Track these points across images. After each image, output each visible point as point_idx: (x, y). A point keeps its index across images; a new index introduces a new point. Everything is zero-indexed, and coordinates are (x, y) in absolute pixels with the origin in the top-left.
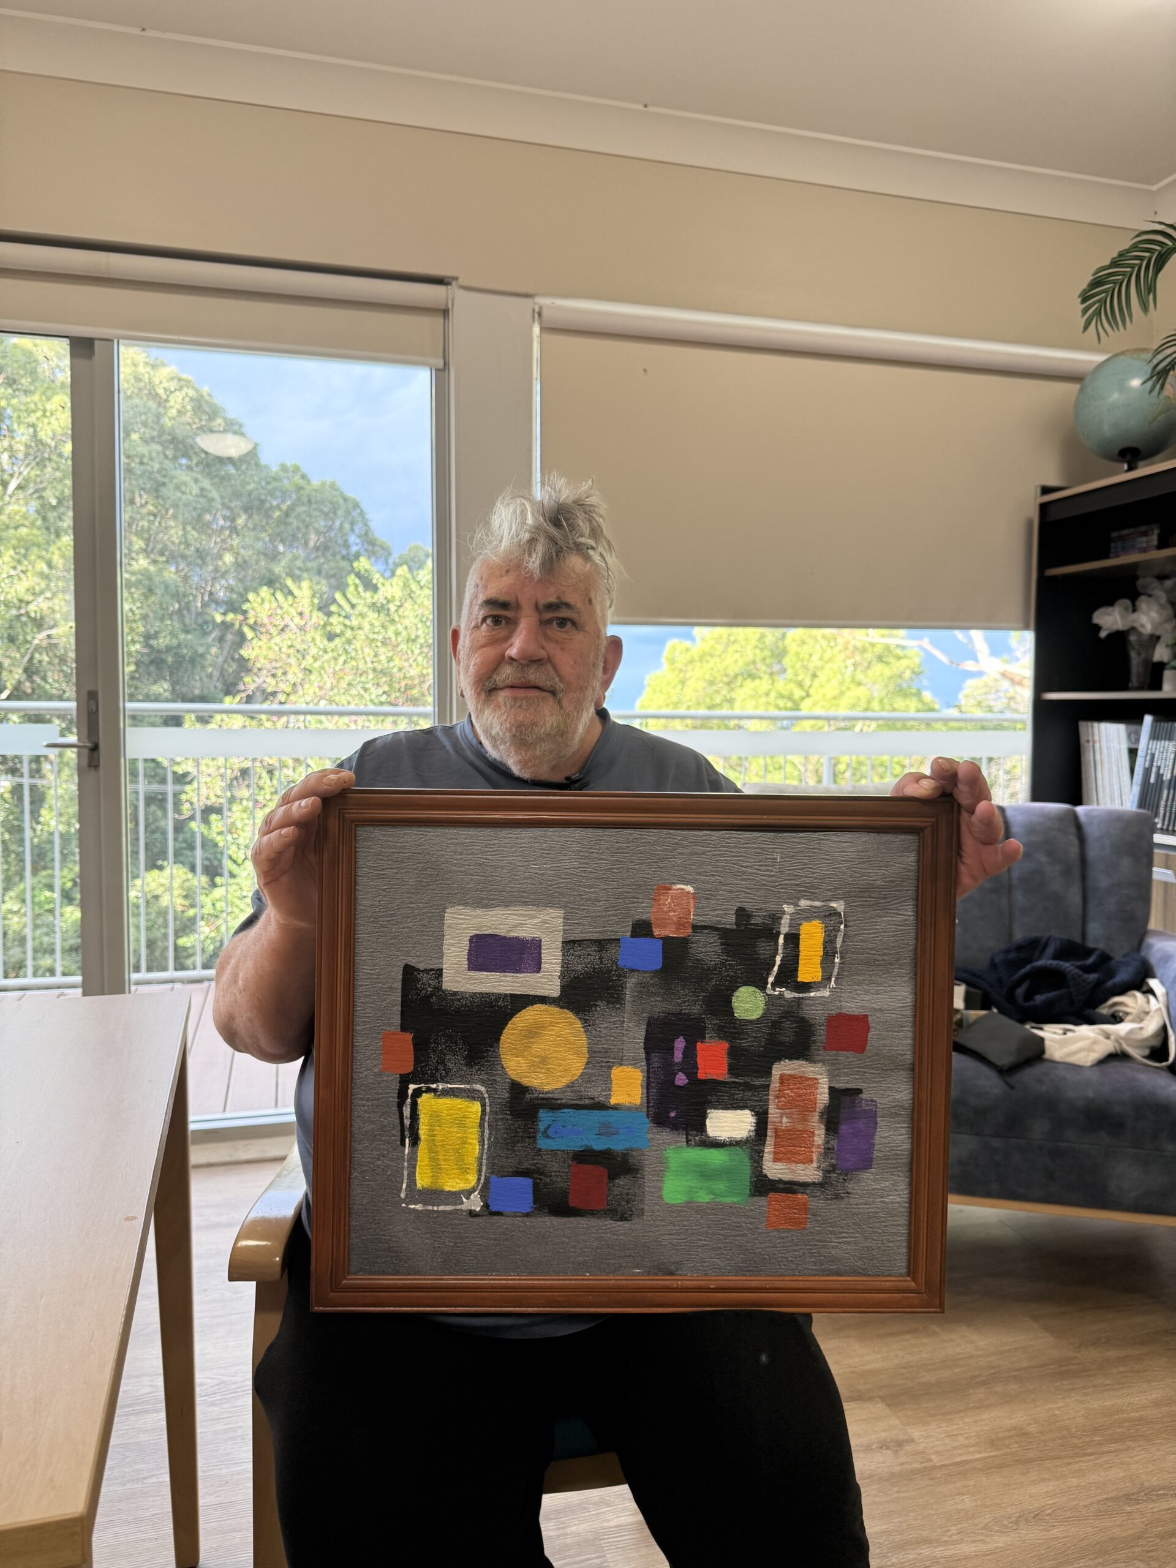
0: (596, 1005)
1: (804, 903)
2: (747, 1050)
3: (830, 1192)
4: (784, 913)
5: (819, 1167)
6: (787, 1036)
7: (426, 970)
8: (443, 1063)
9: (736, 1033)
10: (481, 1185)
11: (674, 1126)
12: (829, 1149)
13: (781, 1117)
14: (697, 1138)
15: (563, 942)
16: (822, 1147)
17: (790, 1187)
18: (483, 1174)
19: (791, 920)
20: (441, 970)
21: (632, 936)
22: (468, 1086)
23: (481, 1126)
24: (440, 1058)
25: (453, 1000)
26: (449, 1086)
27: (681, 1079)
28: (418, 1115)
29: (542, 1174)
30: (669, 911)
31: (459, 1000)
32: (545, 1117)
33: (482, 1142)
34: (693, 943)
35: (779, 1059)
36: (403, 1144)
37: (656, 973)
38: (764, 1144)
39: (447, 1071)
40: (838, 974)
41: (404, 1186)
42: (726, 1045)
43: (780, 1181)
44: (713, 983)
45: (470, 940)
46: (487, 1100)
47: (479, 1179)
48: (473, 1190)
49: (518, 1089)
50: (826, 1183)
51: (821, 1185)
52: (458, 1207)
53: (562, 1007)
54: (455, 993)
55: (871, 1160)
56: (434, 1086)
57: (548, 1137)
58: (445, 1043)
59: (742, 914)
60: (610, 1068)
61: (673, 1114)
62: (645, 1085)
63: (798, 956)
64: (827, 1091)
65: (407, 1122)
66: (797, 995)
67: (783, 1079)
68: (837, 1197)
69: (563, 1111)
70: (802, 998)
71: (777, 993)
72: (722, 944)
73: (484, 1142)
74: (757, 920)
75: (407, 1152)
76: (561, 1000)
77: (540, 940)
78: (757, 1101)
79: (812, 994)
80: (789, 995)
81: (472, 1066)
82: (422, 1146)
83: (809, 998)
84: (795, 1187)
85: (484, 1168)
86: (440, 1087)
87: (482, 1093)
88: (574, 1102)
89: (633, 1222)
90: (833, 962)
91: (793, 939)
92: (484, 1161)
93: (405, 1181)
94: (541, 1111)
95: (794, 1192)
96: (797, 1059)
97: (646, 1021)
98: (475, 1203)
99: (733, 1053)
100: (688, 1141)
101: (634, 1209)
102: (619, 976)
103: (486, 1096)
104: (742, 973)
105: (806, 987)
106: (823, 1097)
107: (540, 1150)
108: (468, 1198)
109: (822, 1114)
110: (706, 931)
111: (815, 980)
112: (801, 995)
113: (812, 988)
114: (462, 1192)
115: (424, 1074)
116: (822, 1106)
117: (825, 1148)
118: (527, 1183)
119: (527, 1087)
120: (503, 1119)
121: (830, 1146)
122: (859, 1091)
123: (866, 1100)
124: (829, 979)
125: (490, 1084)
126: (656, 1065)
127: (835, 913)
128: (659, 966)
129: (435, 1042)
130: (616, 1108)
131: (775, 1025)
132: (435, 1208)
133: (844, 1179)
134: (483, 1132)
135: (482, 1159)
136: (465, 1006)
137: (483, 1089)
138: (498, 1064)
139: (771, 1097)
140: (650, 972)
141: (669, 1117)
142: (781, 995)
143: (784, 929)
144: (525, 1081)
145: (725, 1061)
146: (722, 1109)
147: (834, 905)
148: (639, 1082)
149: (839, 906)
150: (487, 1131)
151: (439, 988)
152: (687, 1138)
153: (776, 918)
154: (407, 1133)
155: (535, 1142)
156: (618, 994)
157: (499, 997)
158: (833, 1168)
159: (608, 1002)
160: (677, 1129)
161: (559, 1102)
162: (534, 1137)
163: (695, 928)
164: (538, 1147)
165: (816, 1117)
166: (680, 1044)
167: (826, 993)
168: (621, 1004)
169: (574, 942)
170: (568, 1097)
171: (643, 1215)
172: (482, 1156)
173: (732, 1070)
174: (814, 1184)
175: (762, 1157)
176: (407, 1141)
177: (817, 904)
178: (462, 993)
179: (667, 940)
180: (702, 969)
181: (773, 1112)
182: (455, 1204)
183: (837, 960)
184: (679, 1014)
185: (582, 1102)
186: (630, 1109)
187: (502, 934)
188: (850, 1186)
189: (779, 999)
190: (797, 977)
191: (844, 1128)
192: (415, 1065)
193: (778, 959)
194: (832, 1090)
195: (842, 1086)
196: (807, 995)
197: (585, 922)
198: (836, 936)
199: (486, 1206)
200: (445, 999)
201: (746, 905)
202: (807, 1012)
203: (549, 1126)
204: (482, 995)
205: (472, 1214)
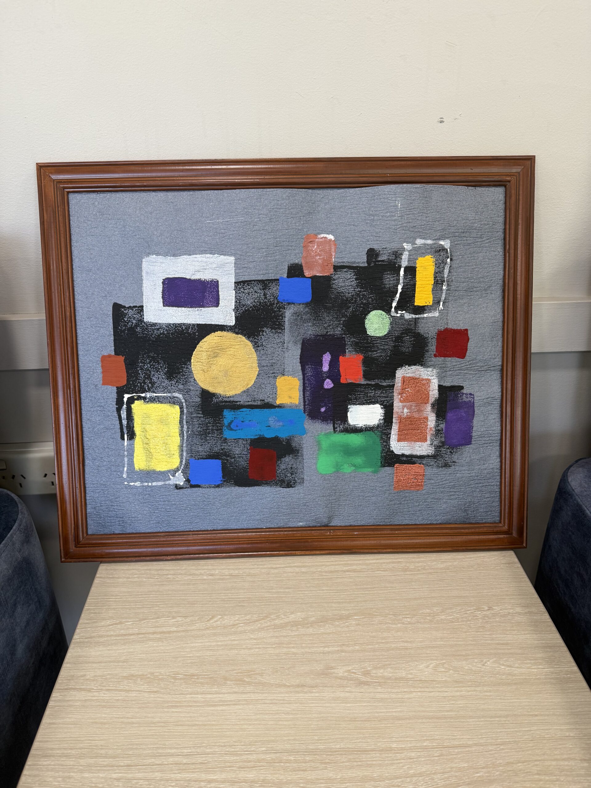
0: (263, 331)
1: (419, 242)
2: (377, 360)
3: (441, 463)
4: (404, 249)
5: (432, 444)
6: (407, 346)
7: (130, 307)
8: (149, 377)
9: (368, 347)
10: (183, 466)
11: (324, 418)
12: (439, 430)
13: (403, 409)
14: (341, 426)
15: (235, 283)
16: (434, 429)
17: (410, 460)
18: (184, 458)
19: (409, 255)
20: (142, 307)
21: (288, 277)
22: (169, 395)
23: (181, 422)
24: (146, 374)
25: (153, 330)
26: (155, 395)
27: (328, 384)
28: (133, 417)
29: (228, 456)
30: (316, 256)
31: (158, 329)
32: (228, 415)
33: (181, 434)
34: (334, 280)
35: (401, 366)
36: (123, 438)
37: (307, 304)
38: (391, 429)
39: (153, 384)
40: (445, 299)
41: (125, 469)
42: (361, 357)
43: (403, 455)
44: (351, 309)
45: (163, 283)
46: (184, 404)
47: (181, 462)
48: (177, 470)
49: (206, 395)
50: (437, 455)
51: (434, 457)
52: (167, 482)
53: (237, 333)
54: (155, 324)
55: (471, 437)
56: (143, 395)
57: (231, 429)
58: (150, 363)
59: (372, 254)
60: (275, 377)
61: (323, 410)
62: (302, 388)
63: (414, 285)
64: (437, 388)
65: (125, 422)
66: (414, 316)
67: (404, 379)
68: (446, 465)
69: (241, 410)
70: (418, 318)
71: (398, 315)
72: (356, 279)
73: (183, 434)
74: (383, 257)
75: (126, 444)
76: (236, 328)
77: (218, 281)
78: (385, 397)
79: (425, 315)
80: (408, 316)
81: (171, 380)
82: (138, 440)
83: (423, 318)
84: (414, 459)
85: (185, 454)
86: (148, 396)
87: (180, 399)
88: (250, 403)
89: (296, 488)
90: (442, 290)
91: (411, 271)
92: (185, 449)
93: (126, 465)
94: (225, 410)
95: (414, 463)
96: (415, 365)
97: (301, 342)
98: (180, 480)
99: (367, 362)
100: (334, 428)
101: (296, 479)
102: (280, 308)
103: (183, 401)
104: (372, 301)
105: (421, 310)
106: (434, 393)
107: (226, 439)
108: (174, 476)
109: (433, 405)
110: (345, 270)
111: (428, 304)
112: (417, 316)
113: (426, 310)
114: (169, 471)
115: (135, 386)
116: (433, 399)
117: (436, 430)
118: (217, 463)
119: (214, 393)
120: (197, 417)
121: (439, 428)
122: (462, 388)
123: (466, 394)
124: (439, 303)
125: (186, 392)
126: (310, 374)
127: (444, 249)
128: (310, 299)
129: (141, 362)
130: (280, 406)
131: (399, 339)
132: (150, 484)
133: (451, 452)
134: (182, 427)
135: (182, 446)
136: (163, 333)
137: (180, 396)
138: (191, 377)
139: (395, 394)
140: (303, 304)
141: (320, 412)
142: (402, 316)
143: (404, 263)
144: (211, 390)
145: (361, 369)
146: (359, 404)
147: (442, 243)
148: (298, 387)
149: (446, 244)
150: (185, 427)
151: (141, 321)
152: (334, 426)
153: (397, 254)
154: (125, 431)
155: (221, 433)
156: (279, 322)
157: (188, 326)
158: (443, 444)
159: (272, 328)
160: (326, 421)
161: (238, 403)
162: (221, 429)
163: (337, 268)
164: (225, 437)
165: (429, 408)
166: (327, 358)
167: (436, 314)
168: (281, 329)
169: (244, 282)
170: (243, 400)
171: (303, 483)
172: (183, 444)
173: (366, 376)
174: (428, 456)
175: (390, 438)
176: (126, 436)
177: (429, 242)
178: (160, 324)
179: (314, 279)
180: (342, 300)
181: (397, 405)
182: (164, 481)
183: (444, 288)
184: (326, 335)
185: (256, 404)
186: (292, 408)
187: (188, 277)
188: (455, 457)
189: (400, 319)
190: (414, 302)
191: (449, 415)
192: (127, 380)
193: (400, 288)
194: (441, 388)
195: (447, 384)
196: (421, 316)
197: (251, 266)
198: (444, 268)
199: (188, 481)
200: (147, 329)
201: (375, 247)
202: (422, 329)
203: (232, 421)
204: (176, 326)
205: (177, 487)
